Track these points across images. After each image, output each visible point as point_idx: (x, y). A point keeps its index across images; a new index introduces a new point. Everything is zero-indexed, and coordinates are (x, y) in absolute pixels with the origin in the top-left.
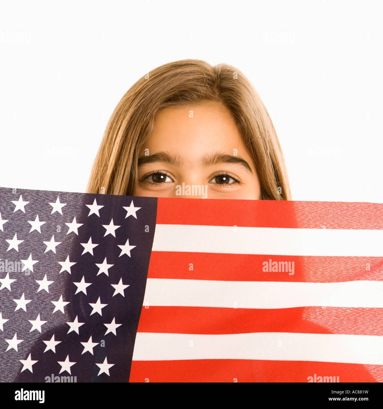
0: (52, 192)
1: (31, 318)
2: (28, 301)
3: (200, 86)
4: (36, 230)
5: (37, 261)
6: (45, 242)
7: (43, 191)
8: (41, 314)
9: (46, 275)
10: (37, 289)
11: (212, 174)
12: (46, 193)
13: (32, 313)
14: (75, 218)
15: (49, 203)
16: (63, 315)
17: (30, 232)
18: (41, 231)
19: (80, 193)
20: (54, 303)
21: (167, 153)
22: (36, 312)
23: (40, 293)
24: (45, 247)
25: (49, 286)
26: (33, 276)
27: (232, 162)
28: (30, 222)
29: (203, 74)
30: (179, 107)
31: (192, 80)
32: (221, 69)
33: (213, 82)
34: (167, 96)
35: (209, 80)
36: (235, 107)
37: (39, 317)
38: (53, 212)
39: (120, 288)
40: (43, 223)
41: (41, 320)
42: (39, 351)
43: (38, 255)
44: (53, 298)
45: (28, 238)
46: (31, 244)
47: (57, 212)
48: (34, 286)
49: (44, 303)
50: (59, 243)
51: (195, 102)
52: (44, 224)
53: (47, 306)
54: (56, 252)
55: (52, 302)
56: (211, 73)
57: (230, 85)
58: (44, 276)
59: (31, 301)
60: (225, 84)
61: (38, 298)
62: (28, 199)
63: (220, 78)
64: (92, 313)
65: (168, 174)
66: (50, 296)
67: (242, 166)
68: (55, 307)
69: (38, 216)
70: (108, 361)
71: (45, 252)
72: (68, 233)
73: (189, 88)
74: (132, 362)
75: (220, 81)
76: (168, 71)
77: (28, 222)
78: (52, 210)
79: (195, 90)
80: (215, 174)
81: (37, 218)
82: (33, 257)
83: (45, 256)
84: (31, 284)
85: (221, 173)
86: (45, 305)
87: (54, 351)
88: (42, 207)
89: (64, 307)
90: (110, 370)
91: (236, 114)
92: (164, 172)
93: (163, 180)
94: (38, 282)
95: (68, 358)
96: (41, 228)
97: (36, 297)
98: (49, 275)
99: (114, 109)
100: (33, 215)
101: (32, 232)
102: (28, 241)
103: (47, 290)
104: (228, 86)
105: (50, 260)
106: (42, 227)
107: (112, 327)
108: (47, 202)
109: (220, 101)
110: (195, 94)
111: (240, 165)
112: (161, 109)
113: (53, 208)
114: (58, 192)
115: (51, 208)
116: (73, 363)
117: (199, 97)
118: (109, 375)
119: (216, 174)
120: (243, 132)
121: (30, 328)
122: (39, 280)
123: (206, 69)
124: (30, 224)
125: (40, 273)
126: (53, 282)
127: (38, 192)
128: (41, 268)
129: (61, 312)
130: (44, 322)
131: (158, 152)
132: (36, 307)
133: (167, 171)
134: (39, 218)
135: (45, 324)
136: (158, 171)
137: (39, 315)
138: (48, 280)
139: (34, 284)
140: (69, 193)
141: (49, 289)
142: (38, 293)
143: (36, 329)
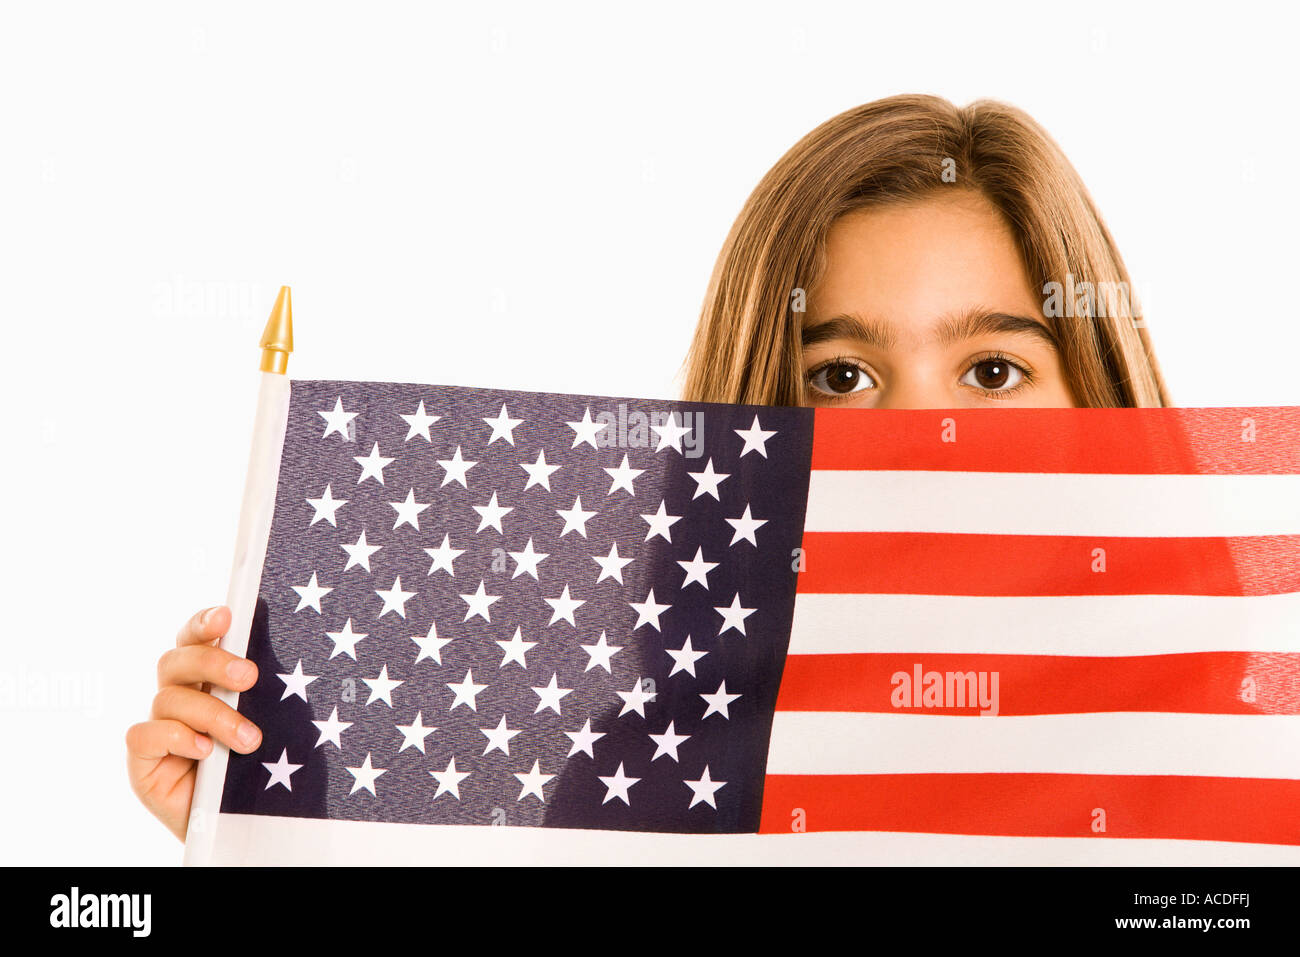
0: (573, 396)
1: (536, 682)
2: (530, 645)
3: (928, 154)
4: (538, 485)
5: (546, 556)
6: (561, 513)
7: (553, 395)
8: (558, 674)
9: (567, 588)
10: (550, 617)
11: (966, 361)
12: (559, 399)
13: (540, 670)
14: (626, 456)
15: (568, 423)
16: (608, 676)
17: (526, 489)
18: (552, 486)
19: (638, 400)
20: (587, 648)
21: (858, 319)
22: (547, 668)
23: (556, 628)
24: (562, 522)
25: (575, 611)
26: (538, 589)
27: (1011, 329)
28: (526, 467)
29: (934, 127)
30: (878, 207)
31: (908, 143)
32: (976, 114)
33: (960, 143)
34: (852, 183)
35: (948, 139)
36: (1011, 198)
37: (554, 680)
38: (576, 444)
39: (735, 616)
40: (554, 468)
41: (560, 686)
42: (557, 754)
43: (545, 542)
44: (586, 639)
45: (524, 502)
46: (531, 517)
47: (585, 442)
48: (541, 611)
49: (566, 650)
50: (593, 514)
51: (916, 195)
52: (558, 471)
53: (572, 656)
54: (587, 533)
55: (583, 646)
56: (951, 123)
57: (996, 149)
58: (562, 590)
59: (534, 644)
60: (987, 148)
61: (552, 639)
62: (521, 414)
63: (973, 133)
64: (673, 672)
65: (862, 365)
66: (578, 632)
67: (1036, 338)
68: (589, 657)
69: (542, 452)
70: (711, 775)
71: (563, 534)
72: (612, 490)
73: (901, 160)
74: (766, 778)
75: (974, 140)
76: (855, 126)
77: (522, 465)
78: (573, 438)
79: (916, 165)
80: (972, 359)
81: (542, 457)
82: (535, 547)
83: (563, 544)
84: (535, 607)
85: (986, 357)
86: (568, 653)
87: (591, 754)
88: (552, 431)
89: (610, 658)
90: (717, 795)
91: (1015, 216)
92: (853, 361)
93: (853, 382)
94: (550, 602)
95: (621, 769)
96: (550, 480)
97: (546, 635)
98: (574, 587)
99: (732, 225)
100: (531, 451)
101: (530, 489)
102: (523, 509)
103: (571, 620)
104: (993, 152)
105: (575, 552)
106: (552, 478)
107: (719, 702)
108: (564, 421)
109: (976, 187)
110: (916, 174)
111: (1029, 335)
112: (841, 214)
113: (576, 434)
114: (587, 397)
115: (573, 434)
116: (634, 781)
117: (926, 181)
118: (715, 808)
119: (975, 360)
120: (1028, 255)
121: (537, 705)
122: (552, 598)
123: (941, 115)
124: (525, 472)
125: (555, 583)
126: (584, 602)
127: (541, 397)
128: (555, 572)
129: (604, 669)
130: (567, 691)
131: (835, 317)
132: (548, 658)
133: (859, 359)
134: (546, 456)
135: (569, 696)
136: (839, 358)
137: (555, 676)
138: (572, 598)
139: (542, 608)
140: (610, 398)
141: (576, 619)
142: (552, 627)
143: (549, 708)
